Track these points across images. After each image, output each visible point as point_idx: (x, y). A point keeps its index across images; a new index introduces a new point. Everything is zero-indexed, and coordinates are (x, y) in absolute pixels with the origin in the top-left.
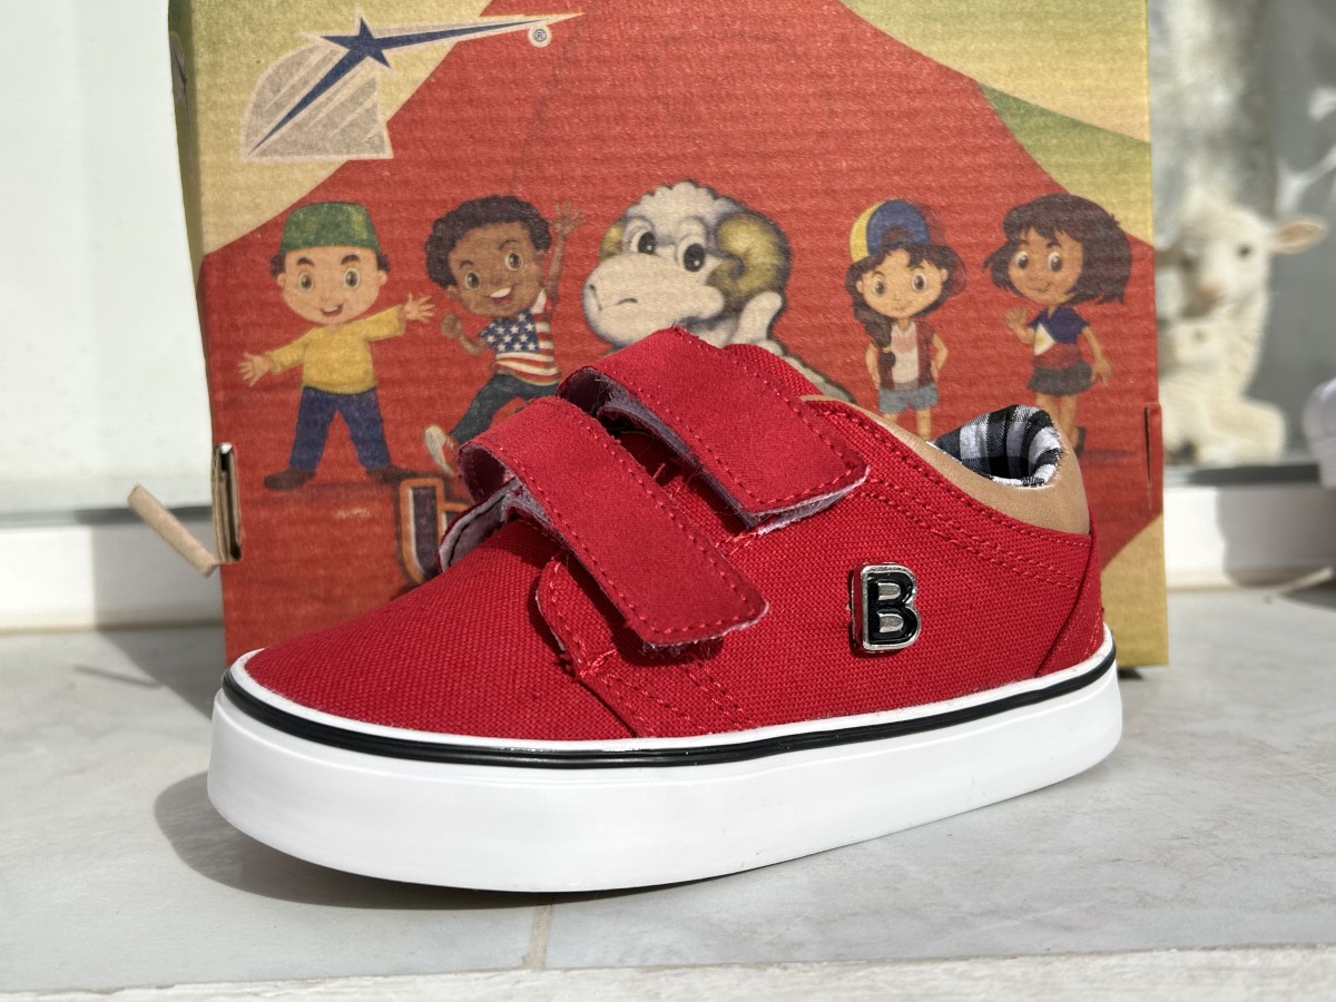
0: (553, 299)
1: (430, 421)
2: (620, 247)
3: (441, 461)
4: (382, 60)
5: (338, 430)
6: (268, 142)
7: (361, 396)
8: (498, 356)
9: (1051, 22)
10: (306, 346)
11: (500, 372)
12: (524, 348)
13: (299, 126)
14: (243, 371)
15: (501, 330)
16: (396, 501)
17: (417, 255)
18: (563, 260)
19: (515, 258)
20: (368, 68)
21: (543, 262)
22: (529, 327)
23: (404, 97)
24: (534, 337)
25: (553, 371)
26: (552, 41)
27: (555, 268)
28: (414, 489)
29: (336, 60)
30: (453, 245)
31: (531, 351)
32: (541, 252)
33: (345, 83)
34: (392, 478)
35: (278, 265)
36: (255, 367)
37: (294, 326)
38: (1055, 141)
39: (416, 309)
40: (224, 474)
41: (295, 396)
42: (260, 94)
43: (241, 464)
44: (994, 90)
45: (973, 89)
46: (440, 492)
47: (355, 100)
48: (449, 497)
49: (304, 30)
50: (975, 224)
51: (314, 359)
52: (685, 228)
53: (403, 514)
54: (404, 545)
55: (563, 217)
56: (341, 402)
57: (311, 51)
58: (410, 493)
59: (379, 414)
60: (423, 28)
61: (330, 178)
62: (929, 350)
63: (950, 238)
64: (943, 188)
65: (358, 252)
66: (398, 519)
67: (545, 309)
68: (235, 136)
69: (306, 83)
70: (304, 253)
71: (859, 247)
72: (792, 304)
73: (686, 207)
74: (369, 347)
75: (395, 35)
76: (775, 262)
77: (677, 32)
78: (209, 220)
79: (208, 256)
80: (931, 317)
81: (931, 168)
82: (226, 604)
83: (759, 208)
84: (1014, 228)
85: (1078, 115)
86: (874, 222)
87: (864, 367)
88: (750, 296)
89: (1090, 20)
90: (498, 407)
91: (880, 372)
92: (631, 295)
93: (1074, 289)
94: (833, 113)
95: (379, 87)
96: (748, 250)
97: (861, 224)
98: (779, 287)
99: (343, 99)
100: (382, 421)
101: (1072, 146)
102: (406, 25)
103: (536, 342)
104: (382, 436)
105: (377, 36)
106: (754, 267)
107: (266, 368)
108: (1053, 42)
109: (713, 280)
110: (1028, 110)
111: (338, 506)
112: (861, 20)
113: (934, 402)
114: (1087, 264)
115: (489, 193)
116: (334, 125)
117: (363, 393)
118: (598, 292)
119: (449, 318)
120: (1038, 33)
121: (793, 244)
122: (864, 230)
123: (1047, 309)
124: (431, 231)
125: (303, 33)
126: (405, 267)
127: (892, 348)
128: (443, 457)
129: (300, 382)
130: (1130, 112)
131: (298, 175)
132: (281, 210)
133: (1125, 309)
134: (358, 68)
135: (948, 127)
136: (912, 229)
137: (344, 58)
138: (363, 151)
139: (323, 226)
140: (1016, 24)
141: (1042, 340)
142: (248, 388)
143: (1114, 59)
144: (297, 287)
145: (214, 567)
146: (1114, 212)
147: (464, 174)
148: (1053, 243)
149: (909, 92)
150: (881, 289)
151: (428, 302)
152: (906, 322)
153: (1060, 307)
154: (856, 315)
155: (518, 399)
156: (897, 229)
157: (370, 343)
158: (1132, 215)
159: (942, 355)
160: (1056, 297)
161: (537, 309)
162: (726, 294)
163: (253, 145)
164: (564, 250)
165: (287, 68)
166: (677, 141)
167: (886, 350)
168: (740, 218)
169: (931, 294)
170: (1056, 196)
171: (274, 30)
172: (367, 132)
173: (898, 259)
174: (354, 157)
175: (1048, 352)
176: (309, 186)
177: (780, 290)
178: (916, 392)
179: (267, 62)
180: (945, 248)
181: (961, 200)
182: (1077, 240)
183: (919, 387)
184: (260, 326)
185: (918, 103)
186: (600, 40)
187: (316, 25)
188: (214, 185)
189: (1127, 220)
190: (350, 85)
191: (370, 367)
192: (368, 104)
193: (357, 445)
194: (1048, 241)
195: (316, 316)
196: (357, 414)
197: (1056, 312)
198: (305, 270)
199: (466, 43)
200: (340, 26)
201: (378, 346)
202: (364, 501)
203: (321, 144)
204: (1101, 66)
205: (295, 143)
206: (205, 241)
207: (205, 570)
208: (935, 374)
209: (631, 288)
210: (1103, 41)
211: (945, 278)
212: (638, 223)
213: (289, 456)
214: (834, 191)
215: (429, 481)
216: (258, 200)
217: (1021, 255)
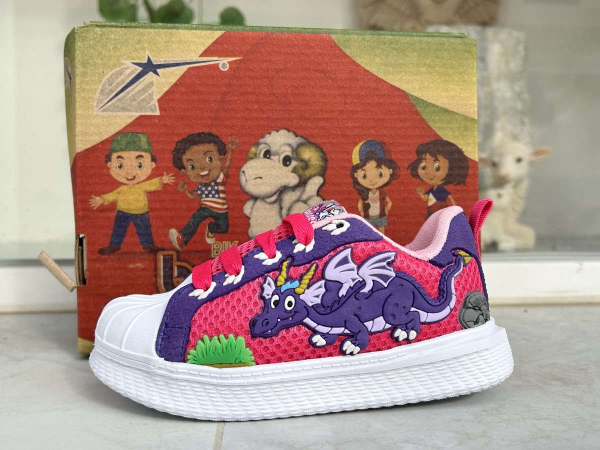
0: (226, 176)
1: (171, 227)
2: (256, 155)
3: (176, 244)
4: (157, 74)
5: (132, 229)
6: (106, 106)
7: (142, 215)
8: (202, 200)
9: (437, 68)
10: (119, 193)
11: (203, 206)
12: (213, 197)
13: (120, 100)
14: (91, 203)
15: (204, 189)
16: (156, 261)
17: (169, 156)
18: (231, 160)
19: (211, 159)
20: (150, 76)
21: (223, 161)
22: (216, 188)
23: (166, 89)
24: (218, 192)
25: (225, 207)
26: (229, 68)
27: (228, 163)
28: (163, 255)
29: (137, 73)
30: (184, 152)
31: (216, 198)
32: (222, 156)
33: (140, 83)
34: (154, 251)
35: (109, 158)
36: (97, 201)
37: (114, 184)
38: (438, 118)
39: (167, 179)
40: (80, 247)
41: (113, 215)
42: (103, 86)
43: (88, 243)
44: (413, 96)
45: (404, 95)
46: (175, 257)
47: (144, 90)
48: (178, 260)
49: (124, 59)
50: (404, 151)
51: (123, 198)
52: (283, 148)
53: (158, 266)
54: (158, 280)
55: (232, 142)
56: (133, 217)
57: (126, 68)
58: (162, 257)
59: (150, 223)
60: (174, 61)
61: (132, 122)
62: (384, 202)
63: (393, 157)
64: (391, 136)
65: (143, 154)
66: (156, 269)
67: (223, 180)
68: (92, 103)
69: (124, 82)
70: (119, 154)
71: (356, 159)
72: (328, 181)
73: (284, 140)
74: (146, 194)
75: (162, 63)
76: (321, 164)
77: (282, 67)
78: (78, 139)
79: (78, 153)
80: (385, 189)
81: (386, 127)
82: (79, 304)
83: (314, 141)
84: (420, 153)
85: (448, 107)
86: (362, 148)
87: (358, 208)
88: (310, 177)
89: (453, 68)
90: (201, 222)
91: (364, 211)
92: (260, 176)
93: (445, 179)
94: (346, 103)
95: (155, 85)
96: (310, 158)
97: (357, 149)
98: (322, 174)
99: (139, 89)
100: (151, 226)
101: (445, 120)
102: (167, 59)
103: (219, 194)
104: (151, 232)
105: (155, 63)
106: (312, 166)
107: (101, 202)
108: (438, 76)
109: (294, 171)
110: (428, 104)
111: (130, 262)
112: (359, 65)
113: (386, 224)
114: (450, 169)
115: (201, 131)
116: (135, 100)
117: (143, 214)
118: (246, 174)
119: (181, 183)
120: (432, 73)
121: (328, 157)
122: (358, 152)
123: (434, 187)
124: (175, 146)
125: (124, 61)
126: (164, 161)
127: (369, 201)
128: (176, 242)
129: (116, 208)
130: (469, 106)
131: (119, 121)
132: (111, 135)
133: (465, 188)
134: (146, 76)
135: (394, 110)
136: (378, 152)
137: (140, 72)
138: (147, 111)
139: (129, 142)
140: (422, 69)
141: (431, 200)
142: (93, 210)
143: (462, 85)
144: (116, 168)
145: (74, 288)
146: (462, 148)
147: (190, 123)
148: (436, 160)
149: (378, 95)
150: (365, 177)
151: (173, 176)
152: (375, 190)
153: (439, 187)
154: (354, 187)
155: (210, 218)
156: (372, 152)
157: (147, 192)
158: (469, 149)
159: (390, 205)
160: (436, 182)
161: (219, 180)
162: (300, 176)
163: (100, 107)
164: (232, 156)
165: (116, 75)
166: (281, 112)
167: (366, 202)
168: (306, 145)
169: (385, 179)
170: (438, 140)
171: (111, 59)
172: (149, 103)
173: (372, 165)
174: (143, 114)
175: (433, 205)
176: (123, 125)
177: (323, 176)
178: (378, 220)
179: (107, 72)
180: (392, 160)
181: (399, 141)
182: (446, 159)
183: (380, 218)
184: (99, 184)
185: (381, 100)
186: (250, 69)
187: (129, 58)
188: (82, 123)
189: (467, 151)
190: (142, 83)
191: (147, 202)
192: (150, 92)
193: (139, 236)
194: (433, 159)
195: (124, 181)
196: (140, 223)
197: (437, 188)
198: (120, 161)
199: (193, 68)
200: (139, 58)
201: (150, 194)
202: (141, 261)
203: (129, 108)
204: (457, 87)
205: (118, 107)
206: (77, 147)
207: (71, 289)
208: (387, 213)
209: (260, 173)
210: (459, 77)
211: (391, 173)
212: (264, 146)
213: (109, 240)
214: (346, 135)
215: (170, 253)
216: (101, 131)
217: (423, 164)
